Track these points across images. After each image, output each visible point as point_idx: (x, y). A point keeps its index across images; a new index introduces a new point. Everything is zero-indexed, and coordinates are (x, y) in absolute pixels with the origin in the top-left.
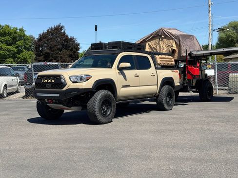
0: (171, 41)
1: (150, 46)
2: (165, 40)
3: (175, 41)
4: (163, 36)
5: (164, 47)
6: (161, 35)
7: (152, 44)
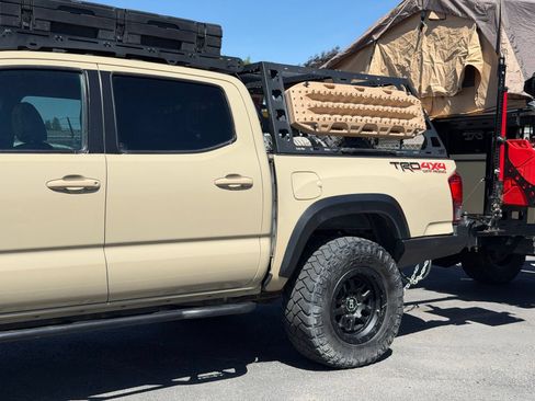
0: (465, 32)
1: (386, 61)
2: (440, 30)
3: (479, 30)
4: (433, 16)
5: (438, 59)
6: (427, 12)
7: (394, 52)
